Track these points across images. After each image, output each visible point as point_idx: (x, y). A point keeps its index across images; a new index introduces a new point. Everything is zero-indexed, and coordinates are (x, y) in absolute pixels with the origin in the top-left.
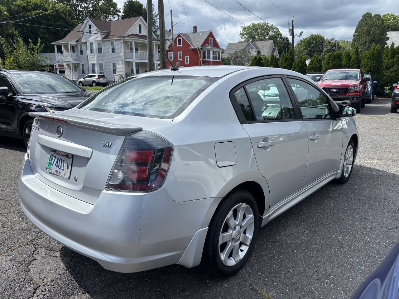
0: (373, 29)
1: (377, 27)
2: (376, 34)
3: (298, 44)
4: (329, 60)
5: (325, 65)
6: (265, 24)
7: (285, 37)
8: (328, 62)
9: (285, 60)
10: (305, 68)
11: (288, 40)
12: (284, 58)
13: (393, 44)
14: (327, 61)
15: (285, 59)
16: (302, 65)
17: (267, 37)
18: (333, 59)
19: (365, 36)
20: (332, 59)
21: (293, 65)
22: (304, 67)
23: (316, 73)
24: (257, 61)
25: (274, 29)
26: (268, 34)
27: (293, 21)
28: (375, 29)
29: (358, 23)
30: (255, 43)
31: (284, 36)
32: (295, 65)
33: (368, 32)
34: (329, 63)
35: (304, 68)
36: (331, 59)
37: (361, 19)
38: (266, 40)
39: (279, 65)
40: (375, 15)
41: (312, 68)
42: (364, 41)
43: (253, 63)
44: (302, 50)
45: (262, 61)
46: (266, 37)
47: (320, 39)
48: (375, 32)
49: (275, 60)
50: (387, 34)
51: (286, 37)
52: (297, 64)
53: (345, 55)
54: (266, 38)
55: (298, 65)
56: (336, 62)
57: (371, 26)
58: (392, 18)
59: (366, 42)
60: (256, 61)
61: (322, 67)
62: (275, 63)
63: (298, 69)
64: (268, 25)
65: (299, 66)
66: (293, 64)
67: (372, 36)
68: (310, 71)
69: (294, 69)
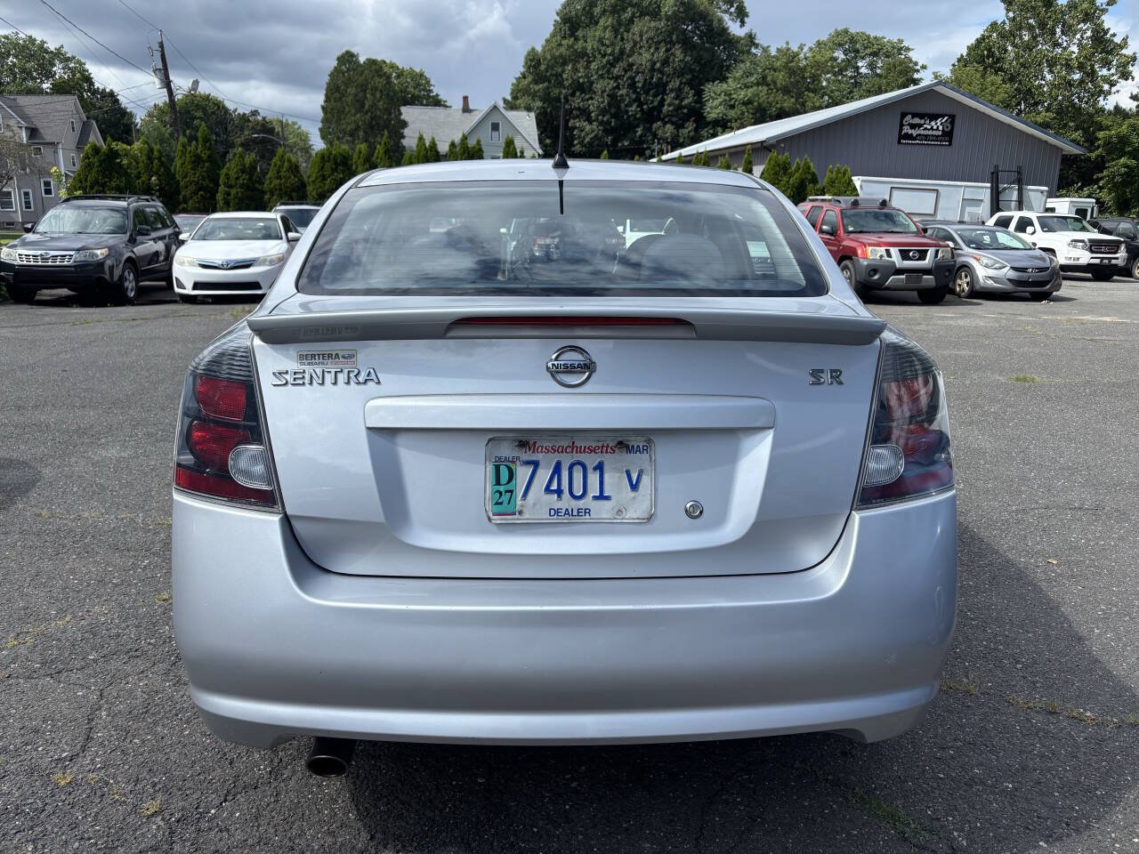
0: (368, 95)
1: (376, 91)
2: (377, 108)
3: (149, 116)
4: (323, 167)
5: (313, 182)
6: (32, 40)
7: (104, 90)
8: (321, 173)
9: (194, 162)
10: (260, 187)
11: (117, 101)
12: (188, 156)
13: (421, 139)
14: (316, 171)
15: (193, 159)
16: (250, 179)
17: (48, 85)
18: (334, 167)
19: (353, 111)
20: (331, 167)
21: (222, 180)
22: (257, 185)
23: (293, 204)
24: (104, 160)
25: (68, 59)
26: (50, 75)
27: (161, 45)
28: (373, 95)
29: (330, 75)
30: (15, 99)
31: (101, 87)
32: (228, 179)
33: (359, 104)
34: (324, 178)
35: (259, 190)
36: (328, 165)
37: (335, 68)
38: (41, 92)
39: (174, 175)
40: (367, 59)
41: (280, 190)
42: (353, 126)
43: (89, 165)
44: (167, 135)
45: (118, 161)
46: (42, 82)
47: (216, 108)
48: (374, 105)
49: (159, 159)
50: (400, 114)
51: (108, 90)
52: (233, 174)
53: (359, 158)
54: (45, 86)
55: (237, 178)
56: (341, 176)
57: (363, 88)
58: (394, 74)
59: (357, 128)
60: (100, 161)
61: (305, 186)
62: (162, 170)
63: (239, 190)
64: (45, 45)
65: (241, 181)
66: (219, 175)
67: (369, 114)
68: (275, 197)
69: (227, 189)
